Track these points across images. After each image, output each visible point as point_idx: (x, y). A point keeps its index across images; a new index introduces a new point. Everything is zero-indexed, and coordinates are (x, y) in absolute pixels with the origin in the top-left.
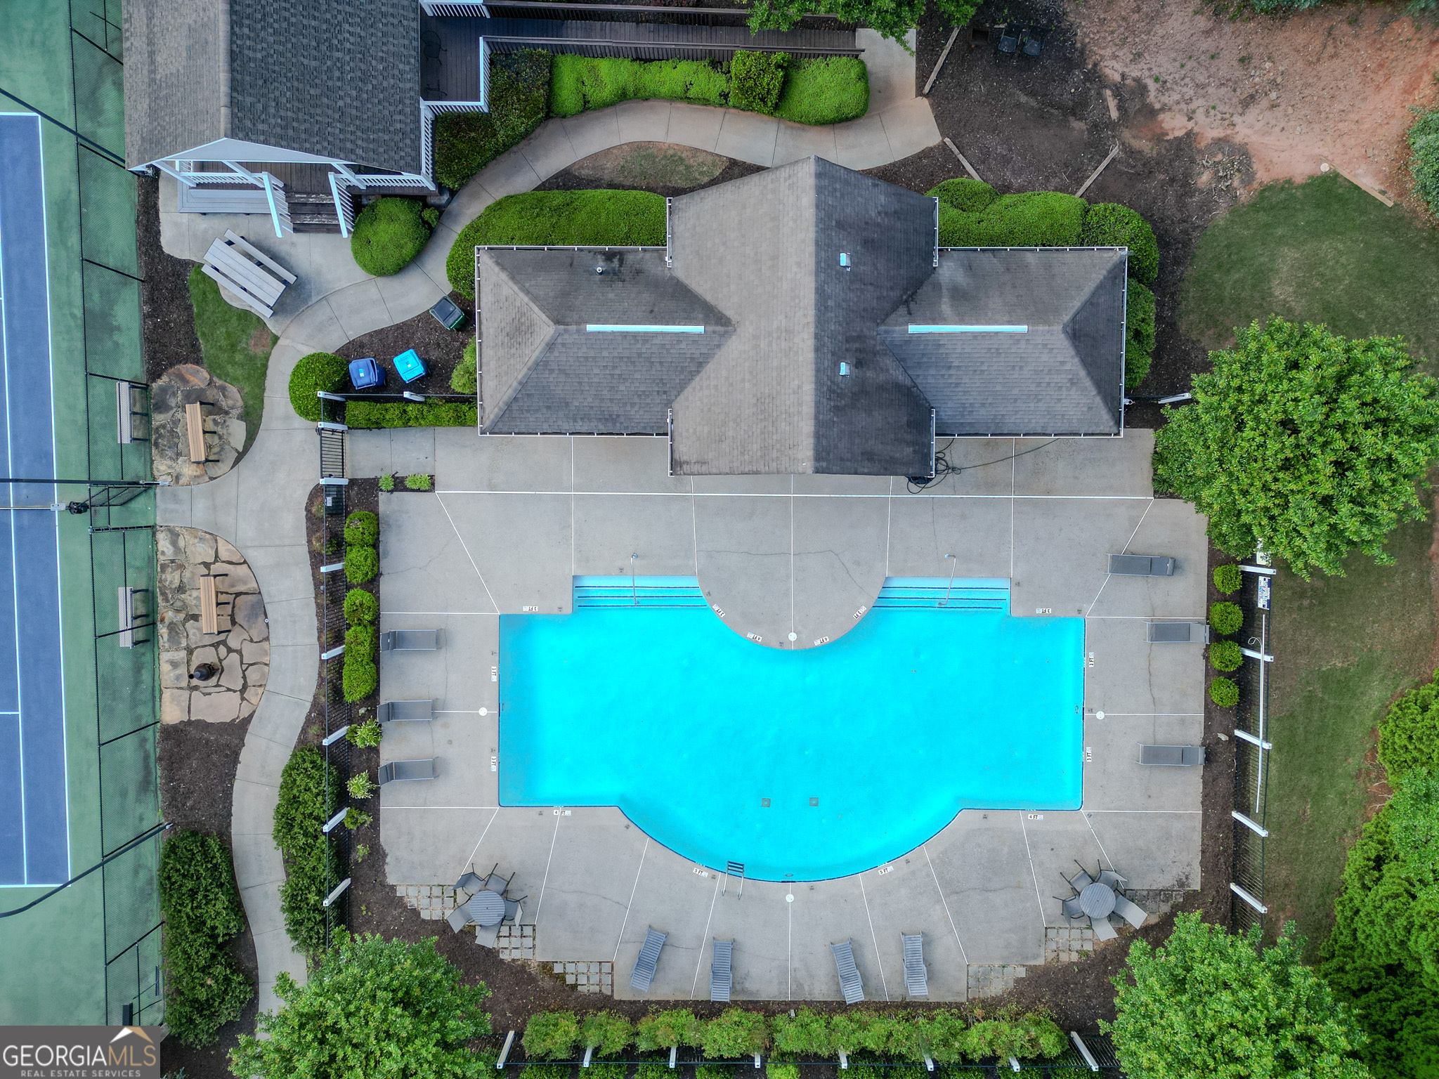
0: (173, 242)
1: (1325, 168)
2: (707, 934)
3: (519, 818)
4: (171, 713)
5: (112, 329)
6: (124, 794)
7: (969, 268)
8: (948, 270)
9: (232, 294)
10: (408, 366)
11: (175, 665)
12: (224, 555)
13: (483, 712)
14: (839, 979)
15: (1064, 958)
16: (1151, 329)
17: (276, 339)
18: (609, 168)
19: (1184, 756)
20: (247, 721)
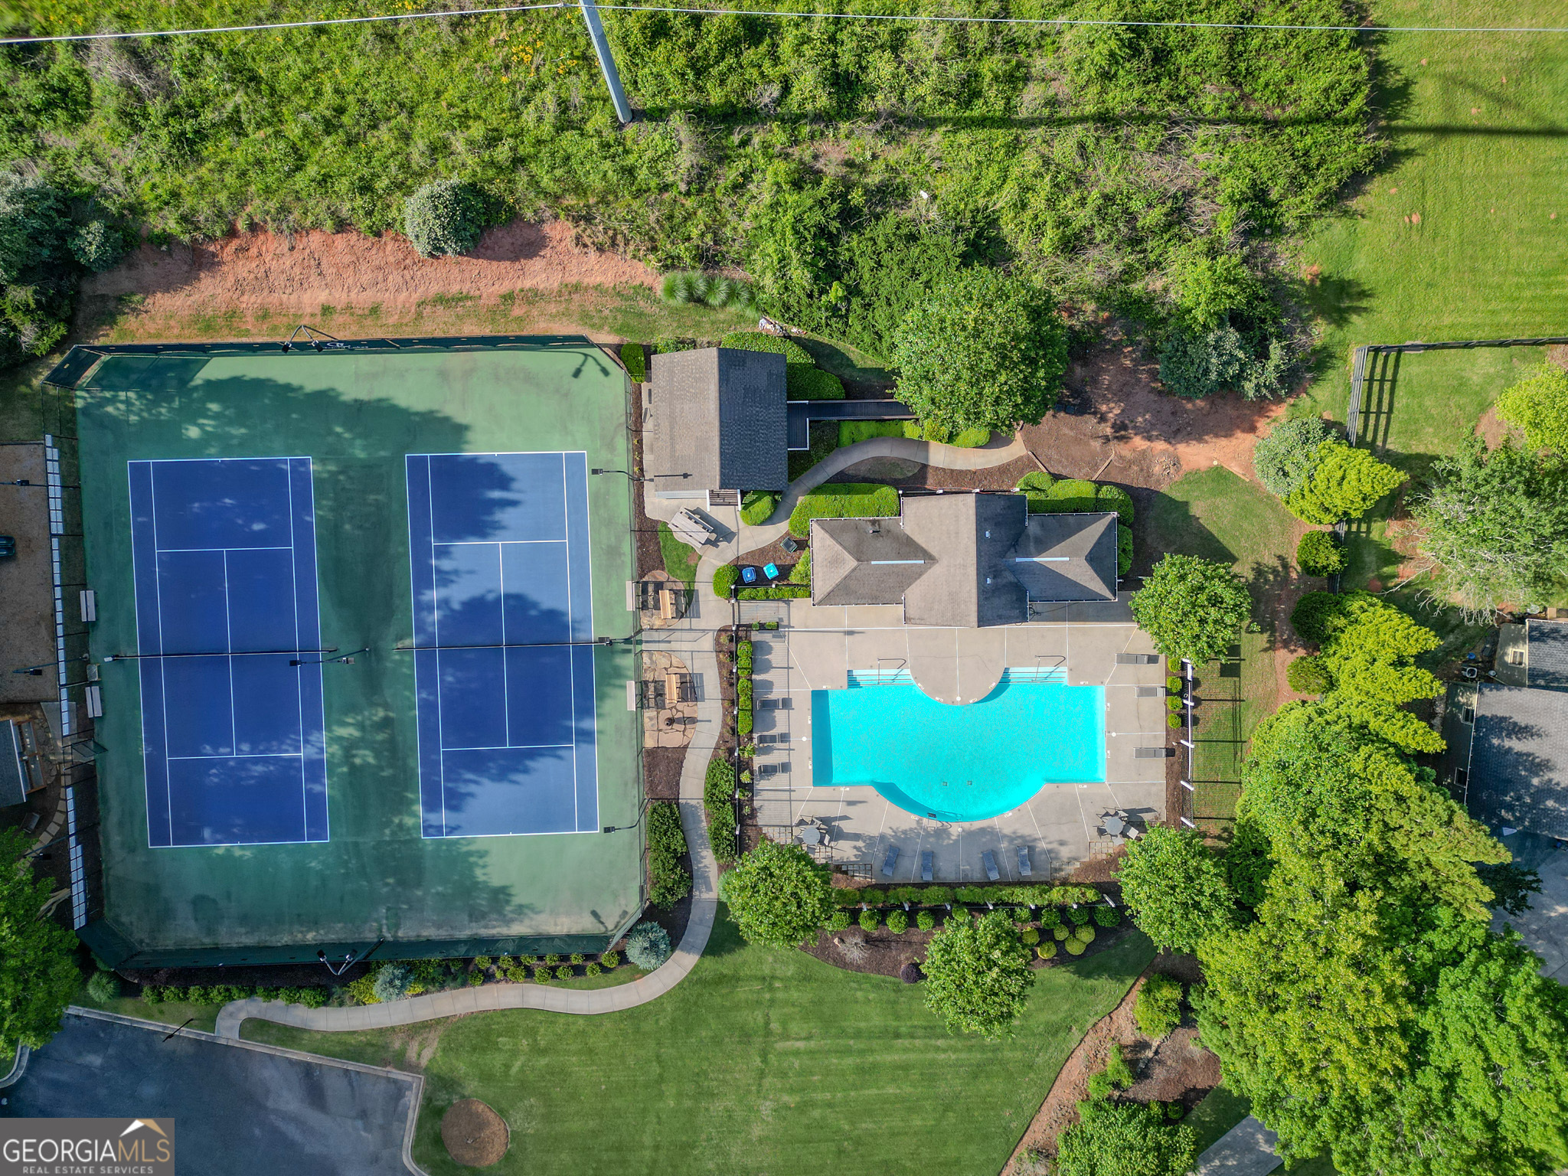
0: (650, 512)
1: (1215, 463)
2: (919, 848)
3: (823, 792)
4: (649, 743)
5: (620, 554)
6: (626, 784)
7: (1042, 526)
8: (1032, 526)
9: (680, 537)
10: (770, 571)
11: (651, 719)
12: (675, 663)
13: (804, 739)
14: (985, 871)
15: (1099, 857)
16: (1131, 547)
17: (700, 557)
18: (863, 471)
19: (1155, 753)
20: (686, 747)
